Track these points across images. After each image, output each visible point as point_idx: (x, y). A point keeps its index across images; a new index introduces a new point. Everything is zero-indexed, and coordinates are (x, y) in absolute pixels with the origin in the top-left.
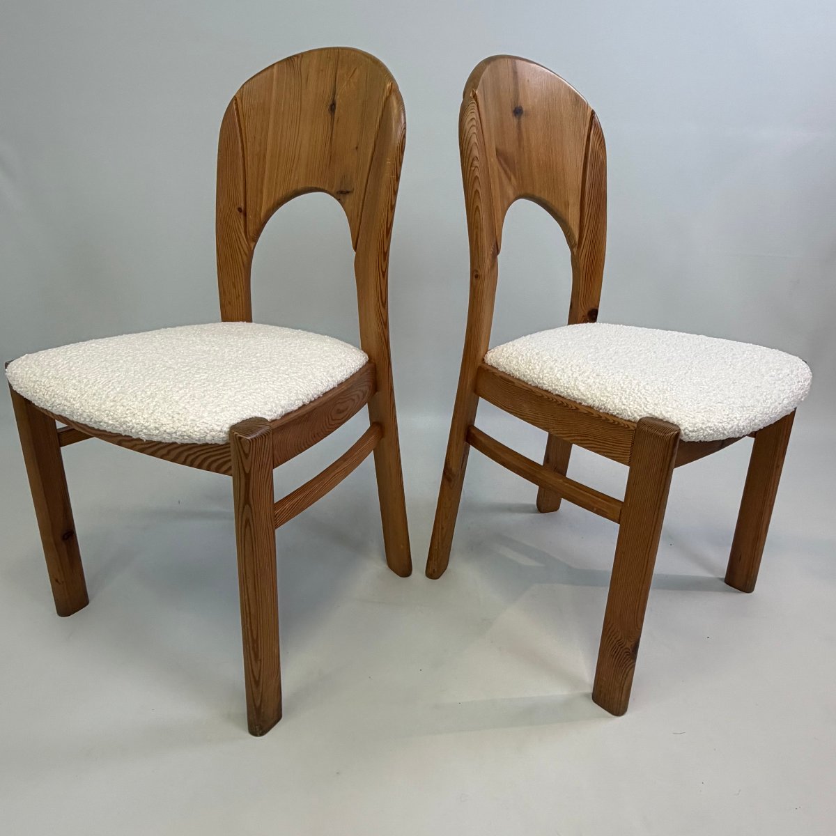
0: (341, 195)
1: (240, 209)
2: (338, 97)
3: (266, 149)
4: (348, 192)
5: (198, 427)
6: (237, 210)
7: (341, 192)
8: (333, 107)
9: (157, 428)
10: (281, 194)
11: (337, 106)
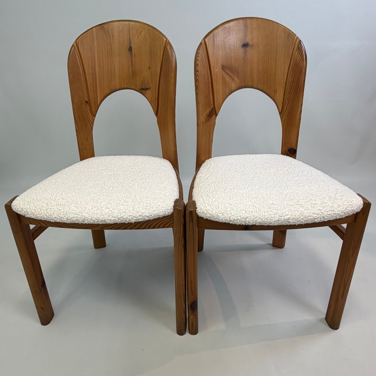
0: (142, 90)
1: (86, 102)
2: (133, 44)
3: (95, 70)
4: (147, 89)
5: (161, 210)
6: (85, 102)
7: (143, 89)
8: (130, 49)
9: (140, 216)
10: (107, 92)
11: (133, 48)
